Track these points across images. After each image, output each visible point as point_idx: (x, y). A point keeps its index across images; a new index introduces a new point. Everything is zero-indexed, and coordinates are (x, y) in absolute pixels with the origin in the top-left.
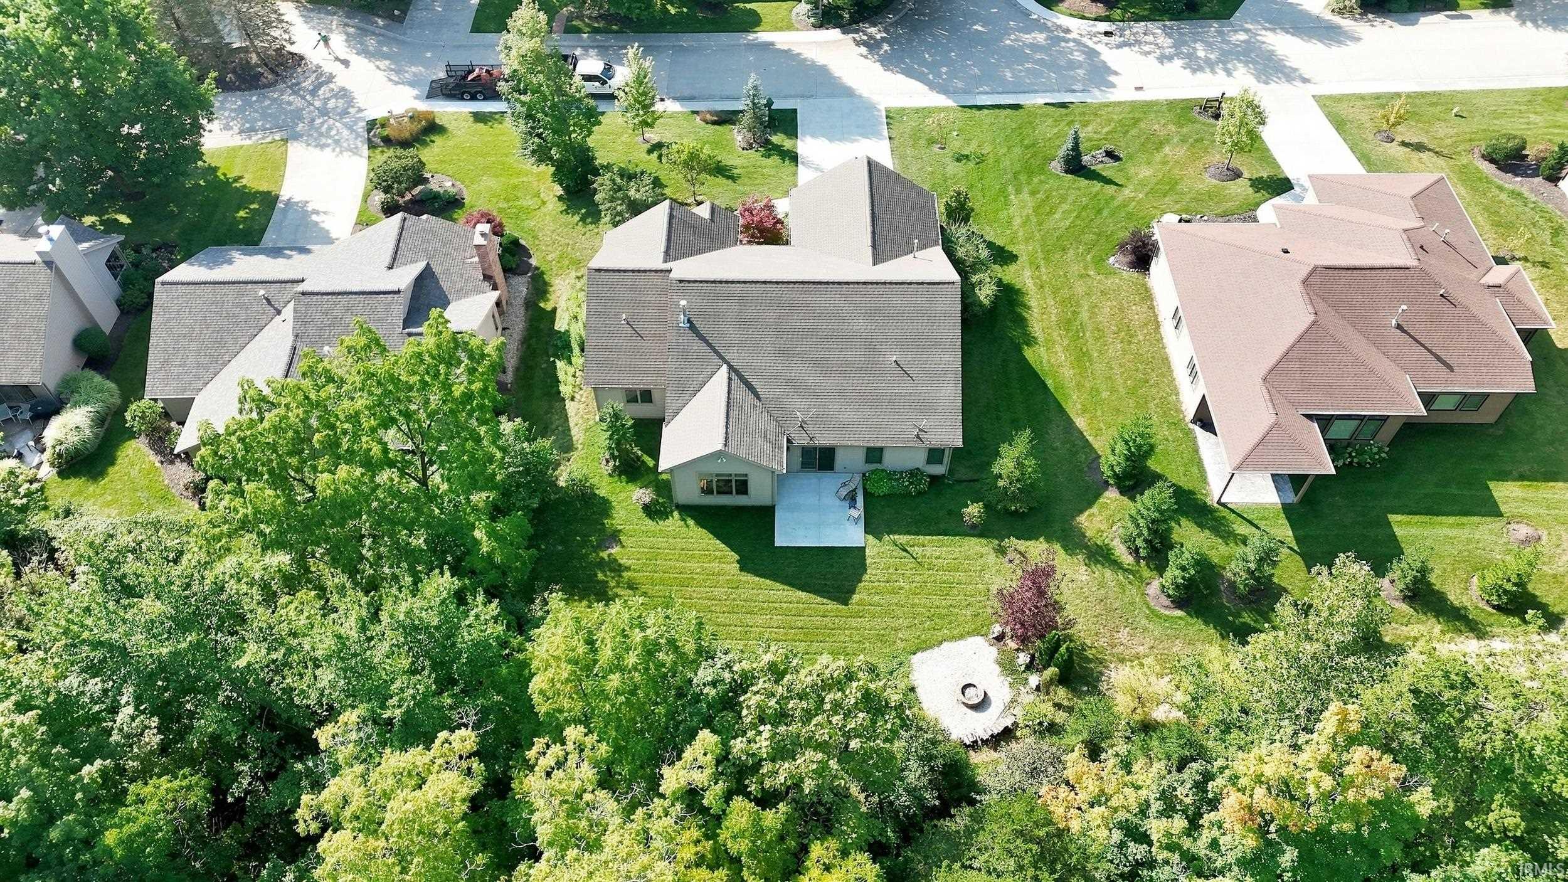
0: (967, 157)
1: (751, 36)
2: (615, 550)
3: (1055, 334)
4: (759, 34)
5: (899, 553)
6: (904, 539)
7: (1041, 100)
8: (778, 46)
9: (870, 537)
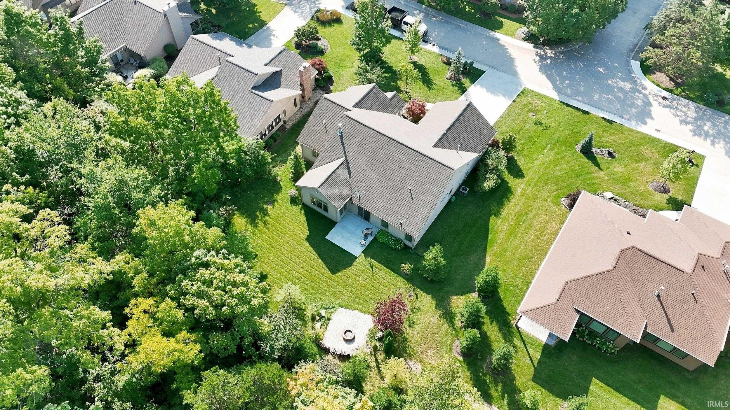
0: (541, 124)
1: (492, 33)
2: (270, 207)
3: (510, 217)
4: (496, 34)
5: (368, 267)
6: (375, 263)
7: (602, 114)
8: (500, 42)
9: (363, 255)
